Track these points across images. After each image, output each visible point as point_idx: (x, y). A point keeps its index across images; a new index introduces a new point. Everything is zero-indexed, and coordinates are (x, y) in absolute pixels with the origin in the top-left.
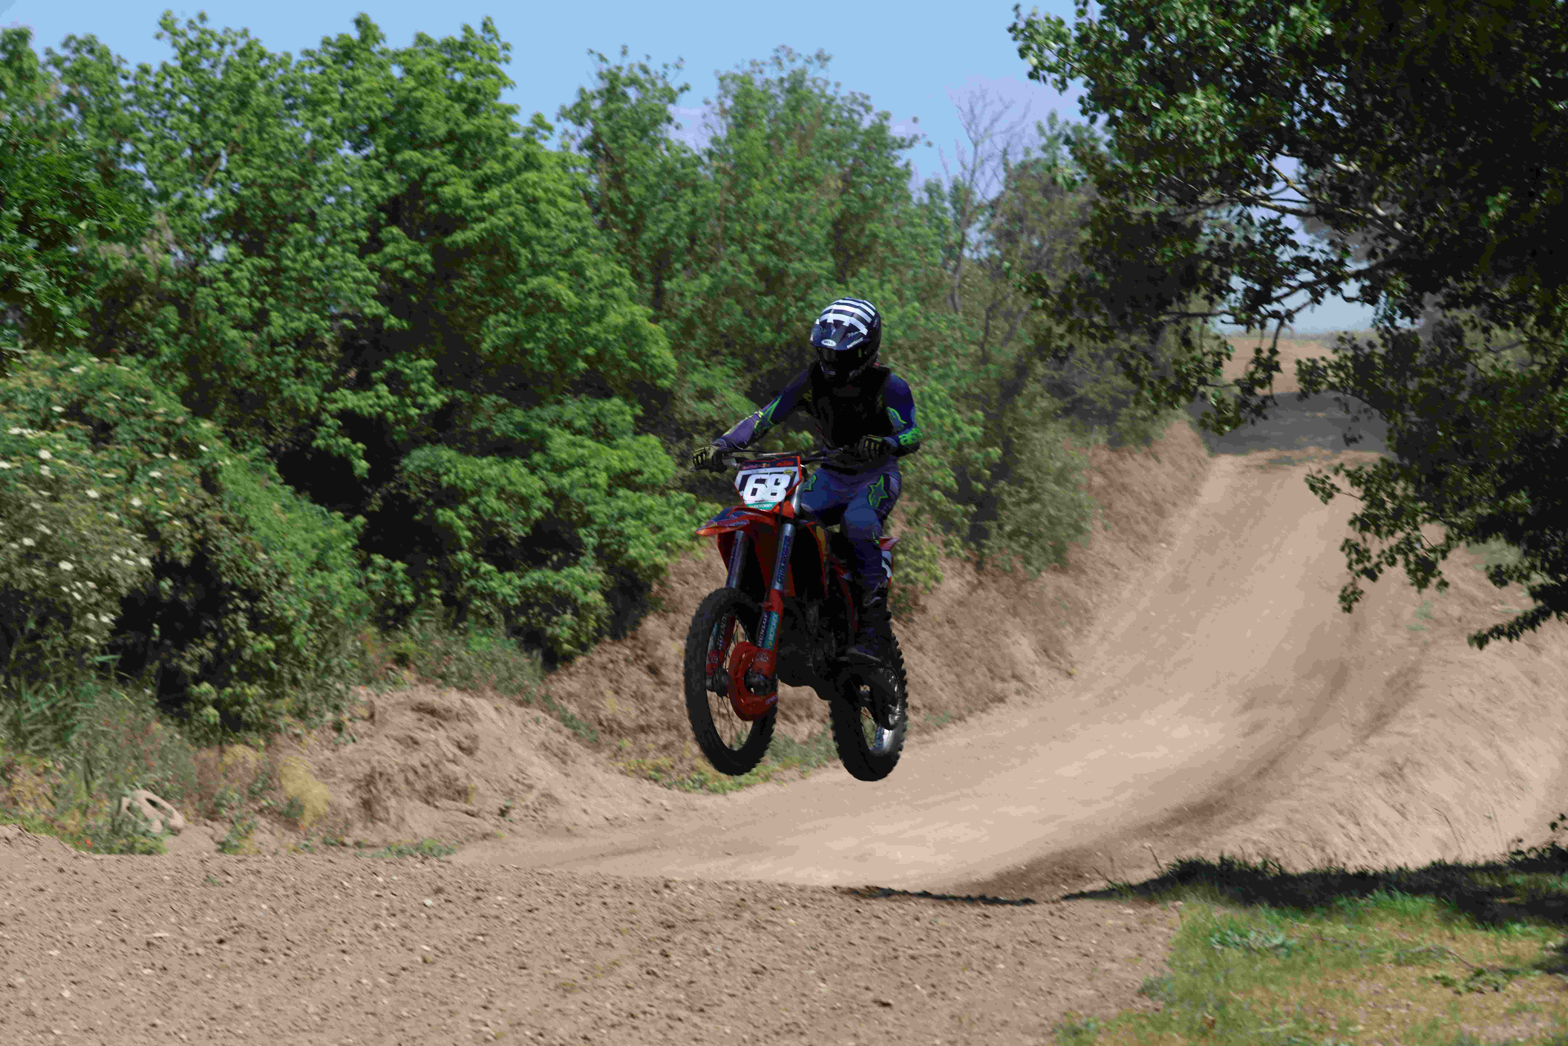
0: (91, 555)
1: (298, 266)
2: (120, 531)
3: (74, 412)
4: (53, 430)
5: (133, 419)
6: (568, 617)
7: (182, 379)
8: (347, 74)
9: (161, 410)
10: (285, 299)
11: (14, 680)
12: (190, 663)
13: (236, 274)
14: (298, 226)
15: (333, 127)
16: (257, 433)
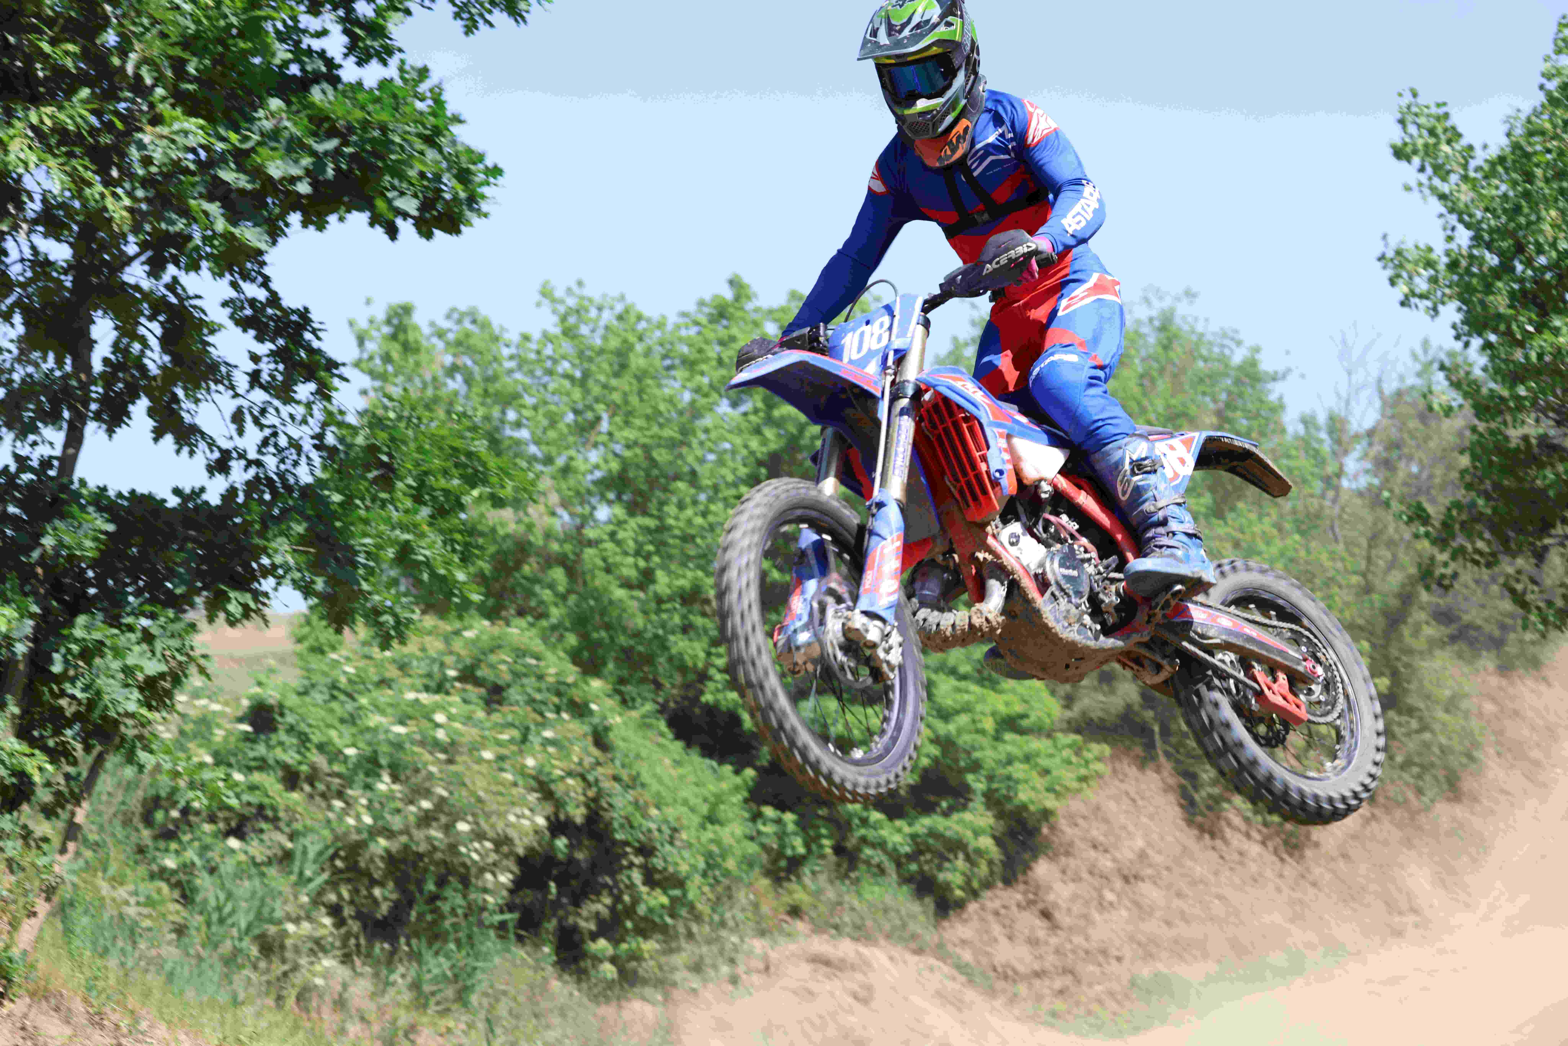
0: (488, 816)
1: (681, 524)
2: (514, 791)
3: (468, 675)
4: (448, 693)
5: (525, 681)
6: (960, 863)
7: (572, 640)
8: (723, 333)
9: (552, 671)
10: (670, 557)
11: (414, 942)
12: (587, 920)
13: (621, 535)
14: (681, 485)
15: (711, 386)
16: (647, 690)
